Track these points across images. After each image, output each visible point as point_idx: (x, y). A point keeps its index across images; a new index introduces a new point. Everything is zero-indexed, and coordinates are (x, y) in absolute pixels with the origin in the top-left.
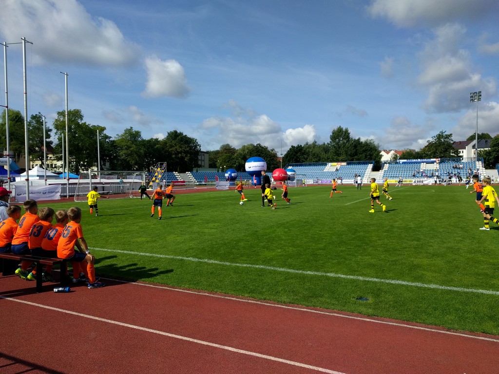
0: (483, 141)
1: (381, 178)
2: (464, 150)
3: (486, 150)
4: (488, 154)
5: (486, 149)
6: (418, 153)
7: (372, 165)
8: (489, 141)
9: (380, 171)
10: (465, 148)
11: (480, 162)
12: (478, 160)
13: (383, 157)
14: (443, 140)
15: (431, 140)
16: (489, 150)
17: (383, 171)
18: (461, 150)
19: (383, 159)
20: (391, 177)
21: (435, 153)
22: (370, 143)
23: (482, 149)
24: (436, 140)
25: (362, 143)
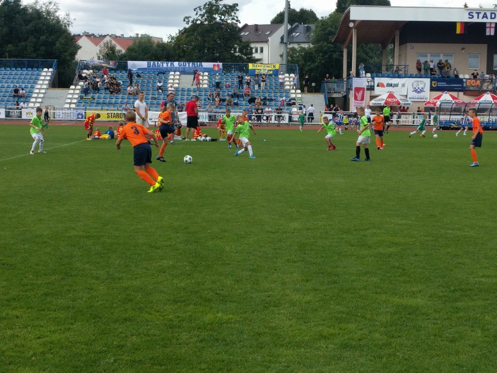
0: (302, 27)
1: (73, 106)
2: (265, 47)
3: (304, 49)
4: (308, 56)
5: (303, 45)
6: (162, 46)
7: (51, 70)
8: (313, 26)
9: (72, 87)
10: (267, 41)
11: (292, 75)
12: (290, 71)
13: (79, 52)
14: (218, 19)
15: (193, 16)
16: (309, 48)
17: (79, 87)
18: (259, 46)
19: (80, 56)
20: (98, 103)
21: (201, 48)
22: (48, 13)
23: (296, 46)
24: (203, 16)
25: (25, 9)
